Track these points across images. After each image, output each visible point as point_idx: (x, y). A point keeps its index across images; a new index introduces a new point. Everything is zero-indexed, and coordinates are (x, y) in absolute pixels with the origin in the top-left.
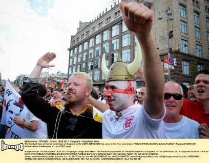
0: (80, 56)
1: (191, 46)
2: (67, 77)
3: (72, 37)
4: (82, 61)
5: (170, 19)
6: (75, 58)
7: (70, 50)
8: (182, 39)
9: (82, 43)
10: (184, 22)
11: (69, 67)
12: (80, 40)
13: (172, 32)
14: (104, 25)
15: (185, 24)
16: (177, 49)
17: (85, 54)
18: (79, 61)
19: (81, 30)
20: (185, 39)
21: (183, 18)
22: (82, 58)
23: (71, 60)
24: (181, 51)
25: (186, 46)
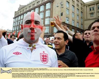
0: (19, 21)
1: (70, 20)
2: (12, 32)
3: (16, 12)
4: (19, 24)
5: (62, 7)
6: (16, 23)
7: (14, 18)
8: (66, 17)
9: (20, 15)
10: (68, 10)
11: (13, 27)
12: (19, 14)
13: (62, 13)
14: (31, 7)
15: (68, 11)
16: (64, 21)
17: (21, 21)
18: (18, 24)
19: (20, 9)
20: (68, 17)
21: (68, 7)
22: (20, 23)
23: (14, 23)
24: (66, 22)
25: (68, 20)
